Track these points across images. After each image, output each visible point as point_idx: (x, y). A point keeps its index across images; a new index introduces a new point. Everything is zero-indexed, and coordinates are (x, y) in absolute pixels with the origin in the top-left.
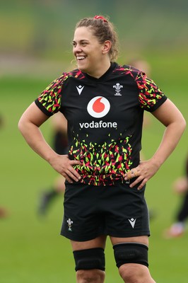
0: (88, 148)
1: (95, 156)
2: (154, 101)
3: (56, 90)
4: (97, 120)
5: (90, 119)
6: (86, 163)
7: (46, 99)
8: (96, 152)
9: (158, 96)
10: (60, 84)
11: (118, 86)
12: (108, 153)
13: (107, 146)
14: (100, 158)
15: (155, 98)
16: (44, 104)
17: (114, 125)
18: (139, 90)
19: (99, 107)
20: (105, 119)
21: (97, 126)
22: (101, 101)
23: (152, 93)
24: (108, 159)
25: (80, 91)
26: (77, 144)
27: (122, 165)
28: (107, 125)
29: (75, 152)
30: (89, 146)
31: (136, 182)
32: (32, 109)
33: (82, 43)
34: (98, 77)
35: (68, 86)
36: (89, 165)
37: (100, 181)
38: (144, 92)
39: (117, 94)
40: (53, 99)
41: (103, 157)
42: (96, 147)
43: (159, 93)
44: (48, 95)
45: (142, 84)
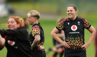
0: (72, 39)
1: (74, 41)
2: (88, 26)
3: (62, 24)
4: (74, 31)
5: (72, 31)
6: (72, 43)
7: (59, 27)
8: (74, 40)
9: (89, 25)
10: (63, 22)
11: (79, 22)
12: (78, 40)
13: (77, 38)
14: (75, 41)
15: (88, 25)
16: (59, 28)
17: (79, 32)
18: (84, 23)
19: (74, 28)
20: (76, 31)
21: (74, 33)
22: (75, 26)
23: (88, 24)
24: (78, 42)
25: (69, 24)
26: (68, 38)
27: (81, 44)
28: (77, 33)
29: (68, 40)
30: (72, 38)
31: (84, 48)
32: (55, 29)
33: (71, 11)
34: (74, 20)
35: (65, 23)
36: (73, 44)
37: (76, 48)
38: (86, 24)
39: (79, 24)
40: (61, 26)
41: (76, 41)
42: (74, 39)
43: (89, 24)
44: (60, 25)
45: (85, 21)
